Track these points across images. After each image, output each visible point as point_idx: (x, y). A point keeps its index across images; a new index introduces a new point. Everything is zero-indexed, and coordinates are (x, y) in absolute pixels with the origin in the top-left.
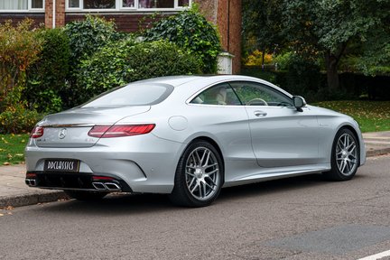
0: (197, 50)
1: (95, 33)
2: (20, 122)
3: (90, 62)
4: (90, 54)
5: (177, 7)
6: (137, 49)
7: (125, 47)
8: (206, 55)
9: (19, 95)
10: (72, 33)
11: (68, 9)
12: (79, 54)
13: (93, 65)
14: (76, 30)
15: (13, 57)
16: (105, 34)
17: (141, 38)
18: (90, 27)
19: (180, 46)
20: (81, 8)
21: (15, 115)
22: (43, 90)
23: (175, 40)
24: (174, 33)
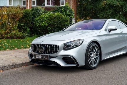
0: (68, 16)
1: (39, 11)
2: (16, 35)
3: (38, 19)
4: (38, 17)
5: (61, 6)
6: (51, 15)
7: (48, 15)
8: (70, 17)
9: (16, 27)
10: (33, 11)
11: (32, 6)
12: (35, 17)
13: (39, 19)
14: (34, 10)
15: (14, 16)
16: (42, 11)
17: (52, 13)
18: (38, 9)
19: (63, 15)
20: (36, 6)
21: (15, 33)
22: (24, 27)
23: (62, 13)
24: (61, 11)
